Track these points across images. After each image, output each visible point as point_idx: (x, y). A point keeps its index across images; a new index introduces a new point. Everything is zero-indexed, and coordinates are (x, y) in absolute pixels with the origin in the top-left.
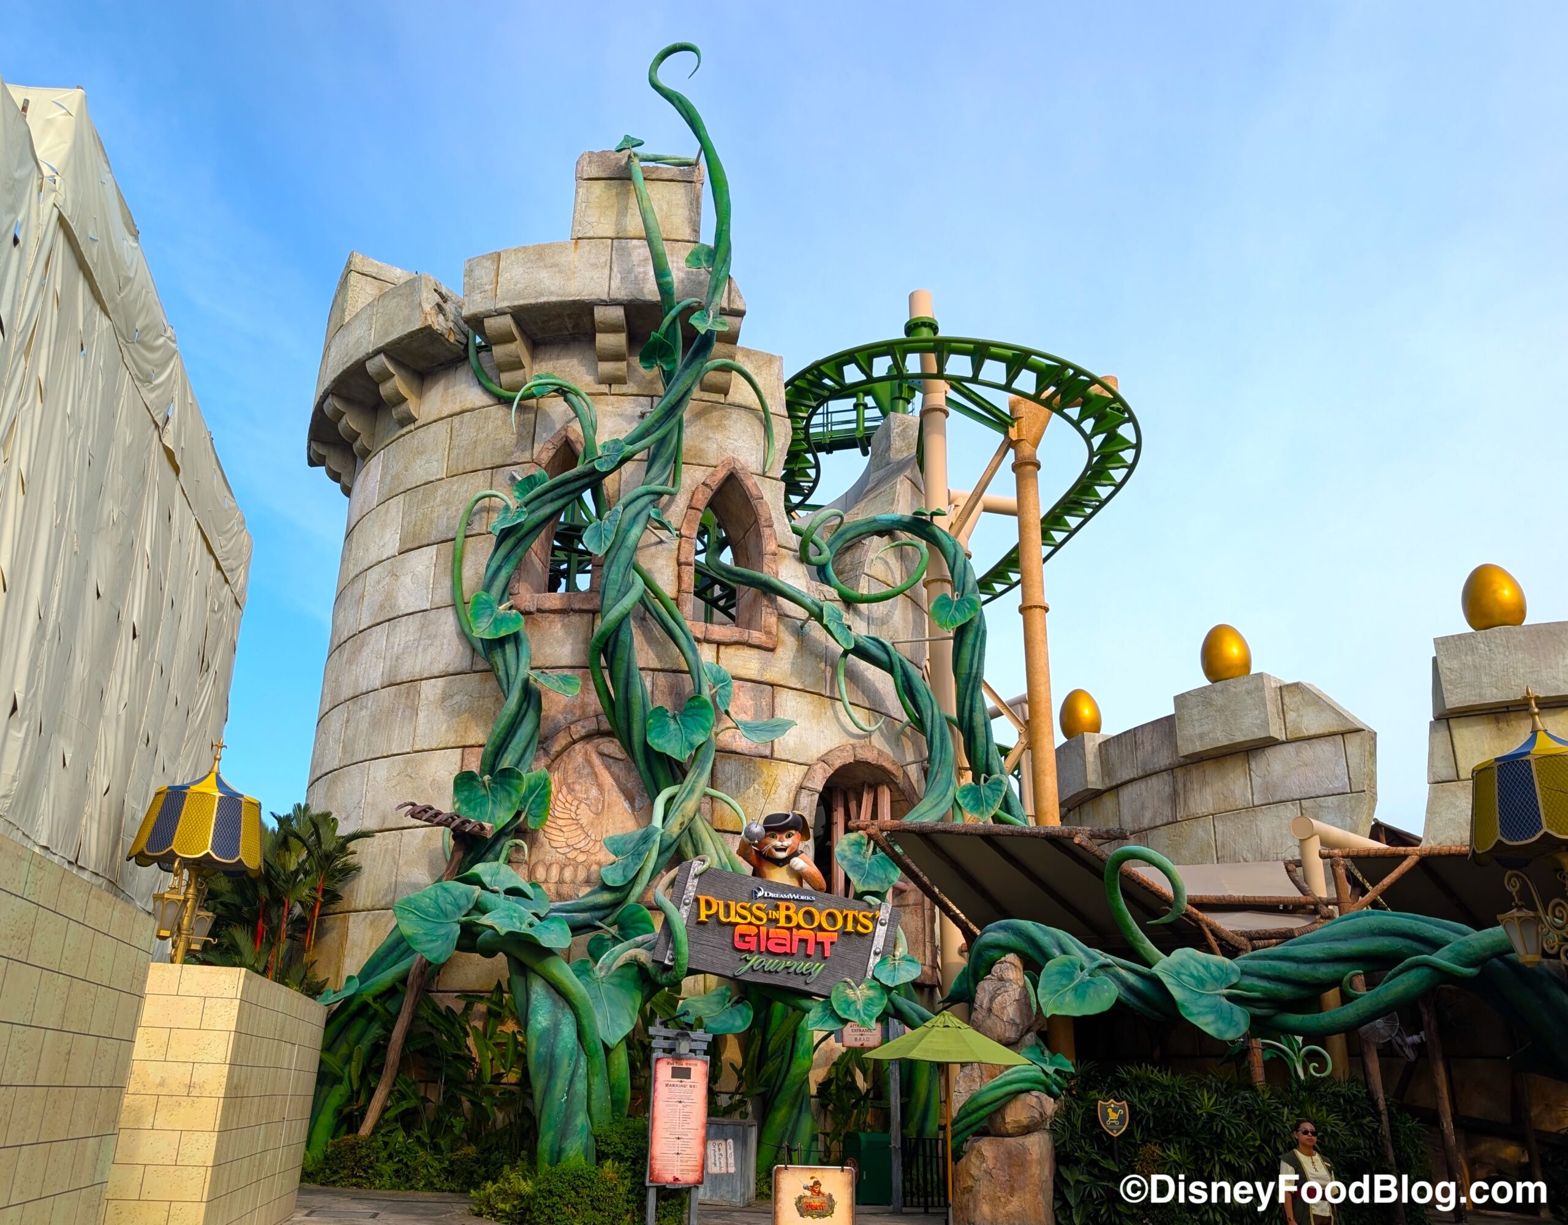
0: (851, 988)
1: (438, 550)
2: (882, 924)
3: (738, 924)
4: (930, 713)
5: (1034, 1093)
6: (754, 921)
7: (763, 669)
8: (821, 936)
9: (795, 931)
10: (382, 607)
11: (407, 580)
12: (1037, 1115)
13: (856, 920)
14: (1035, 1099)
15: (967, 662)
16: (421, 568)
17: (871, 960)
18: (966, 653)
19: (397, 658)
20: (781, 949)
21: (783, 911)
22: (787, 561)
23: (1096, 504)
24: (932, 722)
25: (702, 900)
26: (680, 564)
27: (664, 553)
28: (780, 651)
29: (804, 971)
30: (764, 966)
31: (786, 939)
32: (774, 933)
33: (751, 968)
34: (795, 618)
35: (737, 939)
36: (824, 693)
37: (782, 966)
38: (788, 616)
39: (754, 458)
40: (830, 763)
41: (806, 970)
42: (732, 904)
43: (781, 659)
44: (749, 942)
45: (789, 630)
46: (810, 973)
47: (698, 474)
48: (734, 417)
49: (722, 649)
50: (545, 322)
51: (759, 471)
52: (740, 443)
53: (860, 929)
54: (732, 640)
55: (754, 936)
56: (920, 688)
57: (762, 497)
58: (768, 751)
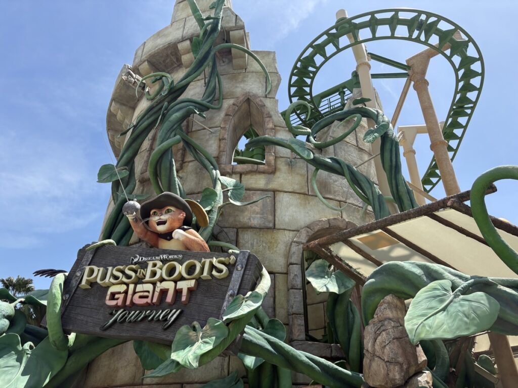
0: (196, 330)
2: (238, 268)
4: (370, 191)
6: (125, 280)
7: (267, 183)
9: (158, 284)
13: (212, 266)
17: (225, 304)
18: (387, 155)
20: (144, 301)
21: (150, 268)
22: (281, 133)
23: (472, 105)
24: (373, 196)
25: (87, 269)
26: (220, 140)
27: (213, 138)
28: (278, 174)
29: (161, 318)
30: (126, 318)
31: (148, 292)
32: (140, 287)
33: (115, 321)
34: (287, 158)
35: (108, 297)
36: (307, 193)
37: (142, 316)
38: (282, 157)
39: (260, 91)
40: (312, 228)
41: (163, 317)
42: (110, 268)
43: (279, 177)
44: (117, 299)
45: (283, 163)
46: (166, 320)
47: (231, 101)
48: (250, 76)
49: (243, 176)
50: (164, 61)
51: (264, 95)
52: (253, 86)
53: (214, 273)
54: (247, 170)
55: (123, 293)
56: (362, 178)
57: (265, 106)
58: (271, 225)
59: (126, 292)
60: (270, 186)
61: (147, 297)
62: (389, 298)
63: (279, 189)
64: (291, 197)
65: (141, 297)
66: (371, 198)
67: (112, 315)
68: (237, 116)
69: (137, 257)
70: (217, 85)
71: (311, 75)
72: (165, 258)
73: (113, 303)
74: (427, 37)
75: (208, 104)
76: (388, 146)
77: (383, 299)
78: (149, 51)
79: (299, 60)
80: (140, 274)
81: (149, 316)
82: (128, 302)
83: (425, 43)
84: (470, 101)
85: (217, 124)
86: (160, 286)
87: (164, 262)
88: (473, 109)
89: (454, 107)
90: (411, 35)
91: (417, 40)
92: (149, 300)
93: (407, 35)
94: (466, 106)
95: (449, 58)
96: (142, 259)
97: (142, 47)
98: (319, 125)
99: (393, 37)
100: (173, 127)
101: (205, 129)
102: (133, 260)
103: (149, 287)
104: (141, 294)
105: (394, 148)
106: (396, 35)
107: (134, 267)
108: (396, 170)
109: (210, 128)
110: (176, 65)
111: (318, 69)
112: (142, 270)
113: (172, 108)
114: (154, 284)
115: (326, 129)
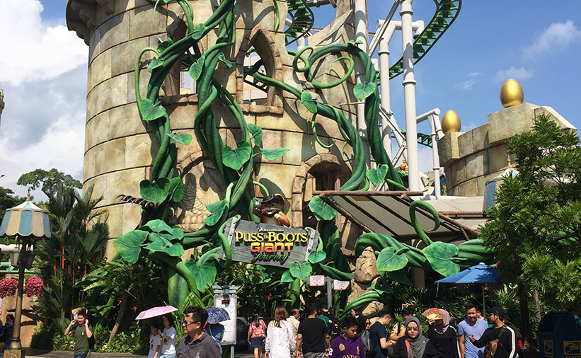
1: (128, 76)
2: (311, 238)
3: (252, 242)
5: (374, 302)
6: (258, 240)
7: (277, 124)
8: (286, 244)
9: (276, 243)
10: (106, 103)
11: (116, 90)
13: (300, 237)
14: (374, 305)
15: (370, 114)
16: (121, 84)
19: (114, 127)
21: (270, 236)
22: (287, 72)
25: (237, 233)
26: (237, 77)
27: (229, 73)
28: (285, 115)
30: (263, 257)
33: (258, 258)
34: (292, 98)
35: (252, 247)
36: (306, 132)
37: (271, 257)
38: (288, 98)
39: (270, 24)
40: (309, 164)
42: (249, 234)
44: (257, 249)
45: (289, 104)
47: (244, 33)
49: (258, 117)
51: (273, 30)
53: (302, 240)
54: (262, 111)
55: (259, 246)
56: (349, 126)
57: (274, 43)
58: (280, 161)
60: (280, 127)
61: (271, 249)
62: (369, 248)
63: (286, 129)
65: (268, 249)
72: (276, 231)
73: (255, 251)
77: (366, 248)
80: (265, 238)
81: (274, 257)
82: (262, 251)
85: (232, 57)
96: (264, 230)
102: (259, 230)
107: (261, 234)
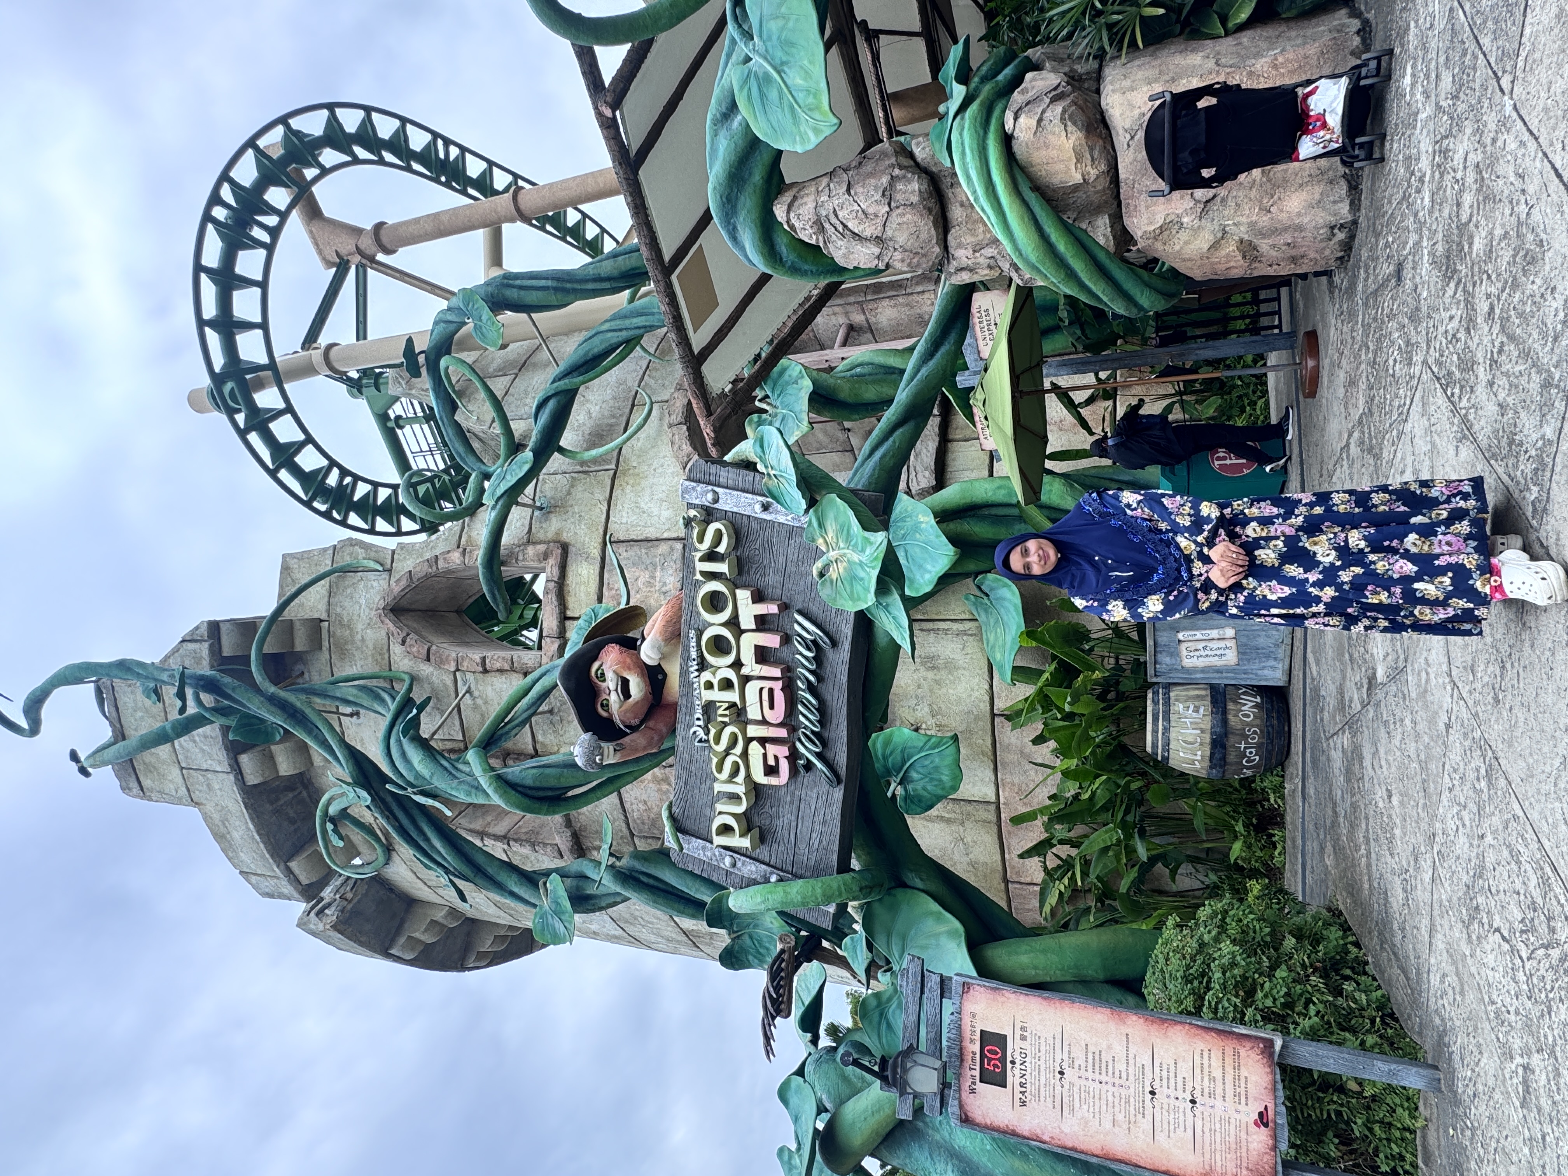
0: (827, 567)
2: (716, 500)
3: (748, 776)
4: (610, 335)
5: (1009, 125)
6: (739, 749)
7: (587, 557)
8: (747, 621)
9: (745, 671)
12: (1058, 108)
13: (711, 556)
14: (1022, 119)
15: (540, 294)
17: (781, 519)
18: (532, 297)
20: (780, 698)
21: (715, 695)
22: (474, 534)
23: (440, 143)
24: (621, 330)
25: (719, 840)
26: (485, 671)
27: (481, 688)
28: (565, 537)
29: (810, 655)
30: (813, 732)
31: (761, 689)
32: (753, 713)
33: (819, 756)
34: (531, 519)
35: (772, 781)
36: (612, 472)
37: (808, 696)
38: (530, 528)
39: (375, 584)
40: (686, 459)
41: (809, 649)
42: (718, 787)
43: (576, 533)
44: (776, 758)
45: (544, 526)
46: (814, 642)
47: (397, 649)
48: (339, 610)
49: (569, 614)
50: (292, 822)
51: (386, 575)
52: (363, 601)
53: (722, 549)
54: (556, 603)
55: (764, 748)
56: (581, 352)
57: (410, 572)
58: (679, 546)
59: (763, 741)
60: (596, 553)
61: (771, 691)
62: (779, 212)
63: (601, 531)
64: (619, 507)
65: (772, 707)
66: (624, 335)
67: (809, 766)
68: (431, 638)
69: (695, 732)
70: (357, 683)
71: (348, 480)
72: (696, 667)
73: (784, 766)
74: (271, 210)
75: (398, 699)
76: (512, 294)
77: (781, 224)
78: (263, 857)
79: (308, 504)
80: (725, 716)
81: (807, 679)
82: (782, 733)
83: (283, 216)
84: (431, 147)
85: (448, 680)
86: (751, 667)
87: (703, 665)
88: (447, 142)
89: (443, 179)
90: (262, 244)
91: (275, 232)
92: (778, 686)
93: (262, 253)
94: (442, 155)
95: (325, 172)
96: (698, 719)
97: (253, 879)
98: (463, 455)
99: (263, 285)
100: (446, 769)
101: (458, 706)
102: (700, 741)
103: (752, 688)
104: (766, 704)
105: (518, 282)
106: (259, 277)
107: (713, 731)
108: (564, 281)
109: (457, 695)
110: (305, 794)
111: (333, 463)
112: (720, 712)
113: (402, 775)
114: (746, 679)
115: (476, 445)
